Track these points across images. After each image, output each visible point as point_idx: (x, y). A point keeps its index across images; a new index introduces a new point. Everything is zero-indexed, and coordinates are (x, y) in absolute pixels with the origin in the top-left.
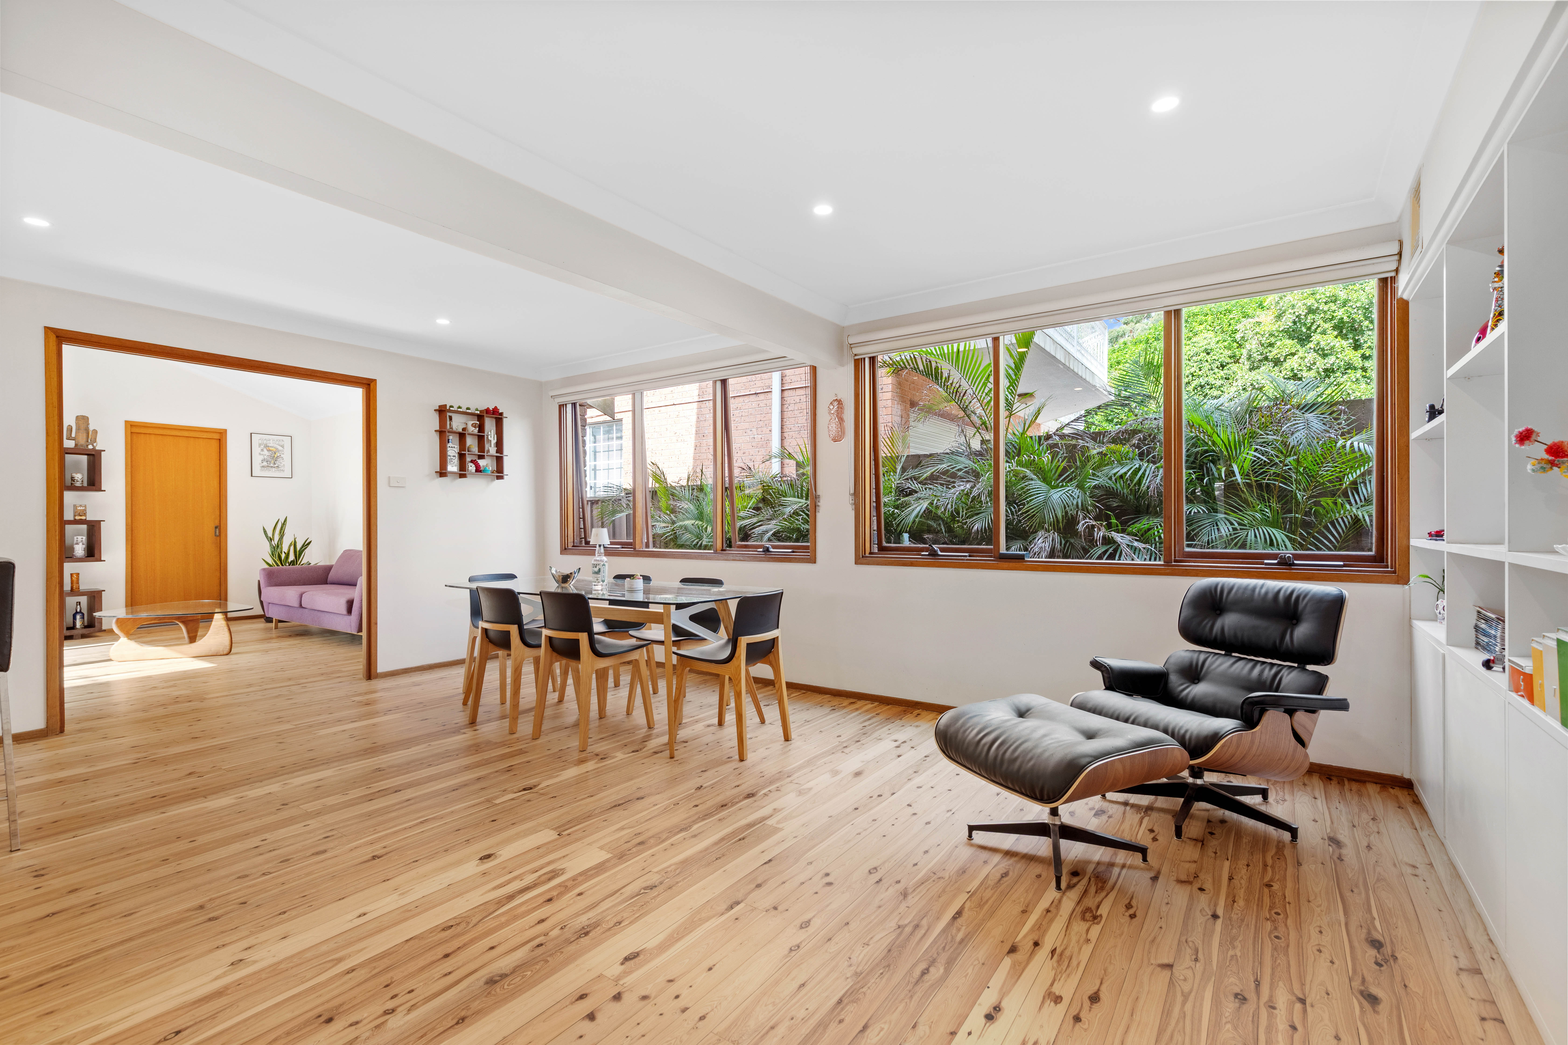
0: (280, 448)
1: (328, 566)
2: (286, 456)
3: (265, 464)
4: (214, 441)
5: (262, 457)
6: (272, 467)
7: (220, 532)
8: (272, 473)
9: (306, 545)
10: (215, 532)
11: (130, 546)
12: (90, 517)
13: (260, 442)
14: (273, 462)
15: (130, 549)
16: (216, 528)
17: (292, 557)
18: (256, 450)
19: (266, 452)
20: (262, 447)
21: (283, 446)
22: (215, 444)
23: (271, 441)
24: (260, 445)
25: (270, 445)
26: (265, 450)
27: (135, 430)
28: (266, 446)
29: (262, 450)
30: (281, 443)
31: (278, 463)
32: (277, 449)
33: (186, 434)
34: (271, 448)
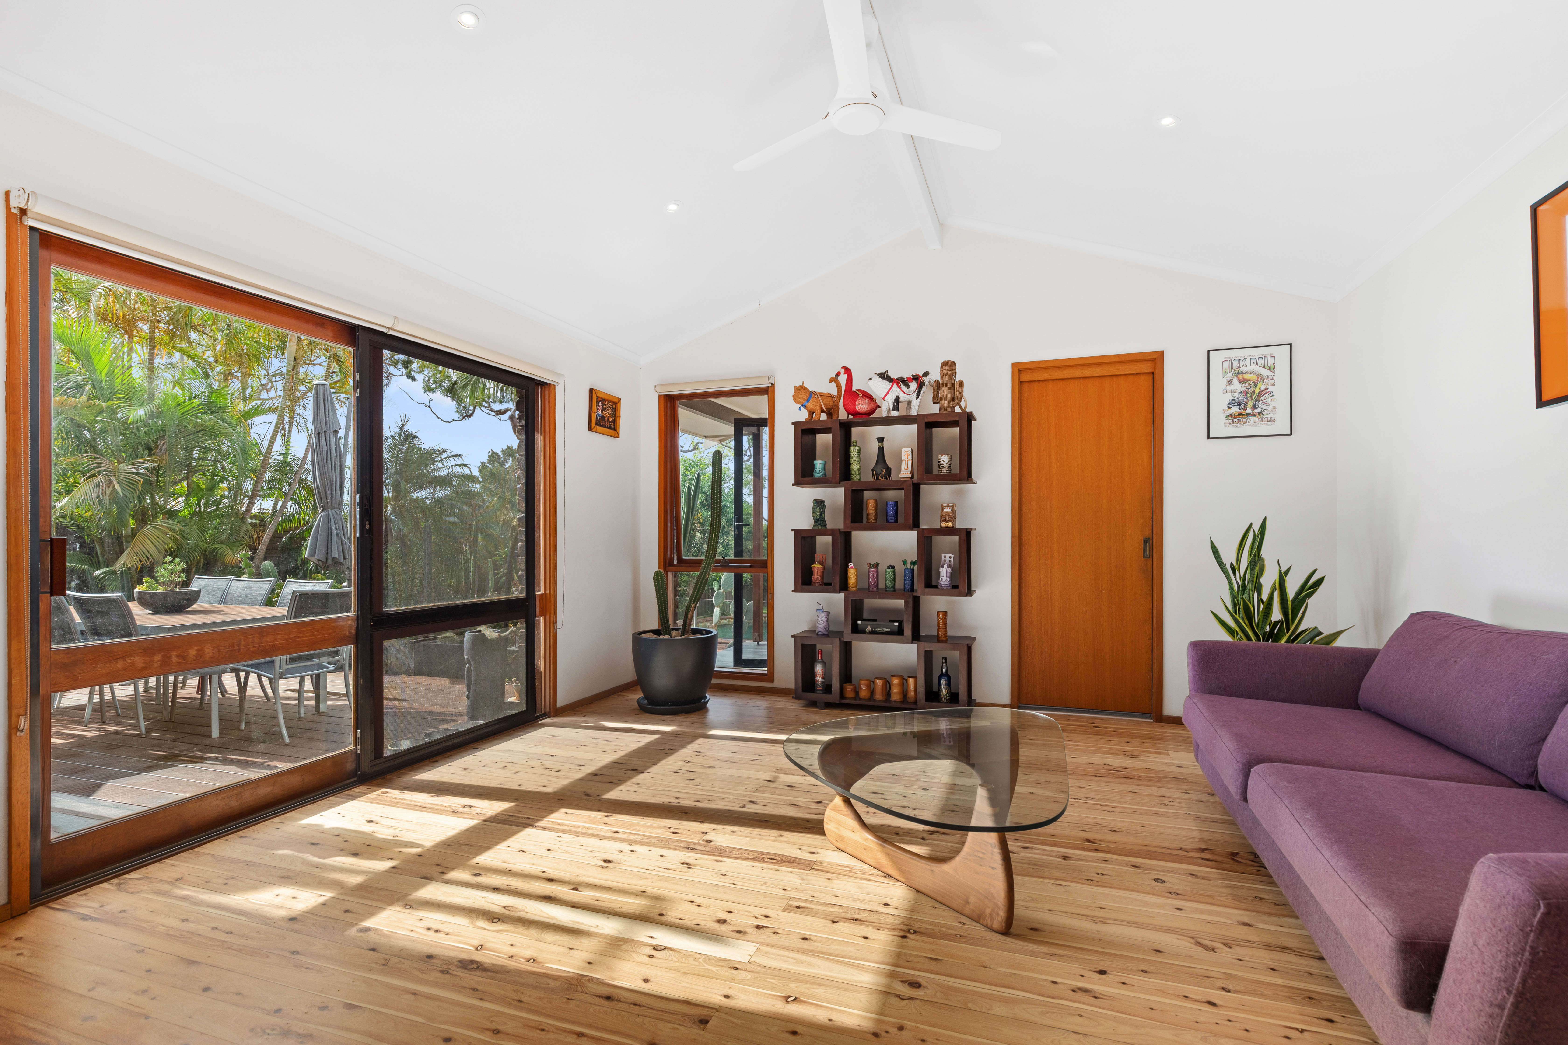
0: (1266, 373)
1: (1370, 650)
2: (1280, 389)
3: (1235, 410)
4: (1143, 377)
5: (1228, 397)
6: (1248, 415)
7: (1152, 551)
8: (1251, 427)
9: (1311, 587)
10: (1145, 551)
11: (1016, 572)
12: (960, 524)
13: (1226, 365)
14: (1250, 404)
15: (1016, 577)
16: (1146, 541)
17: (1276, 615)
18: (1218, 383)
19: (1237, 386)
20: (1230, 375)
21: (1272, 369)
22: (1144, 382)
23: (1248, 362)
24: (1225, 372)
25: (1244, 369)
26: (1235, 381)
27: (1026, 377)
28: (1238, 373)
29: (1230, 382)
30: (1268, 362)
31: (1261, 406)
32: (1259, 375)
33: (1097, 371)
34: (1246, 376)
